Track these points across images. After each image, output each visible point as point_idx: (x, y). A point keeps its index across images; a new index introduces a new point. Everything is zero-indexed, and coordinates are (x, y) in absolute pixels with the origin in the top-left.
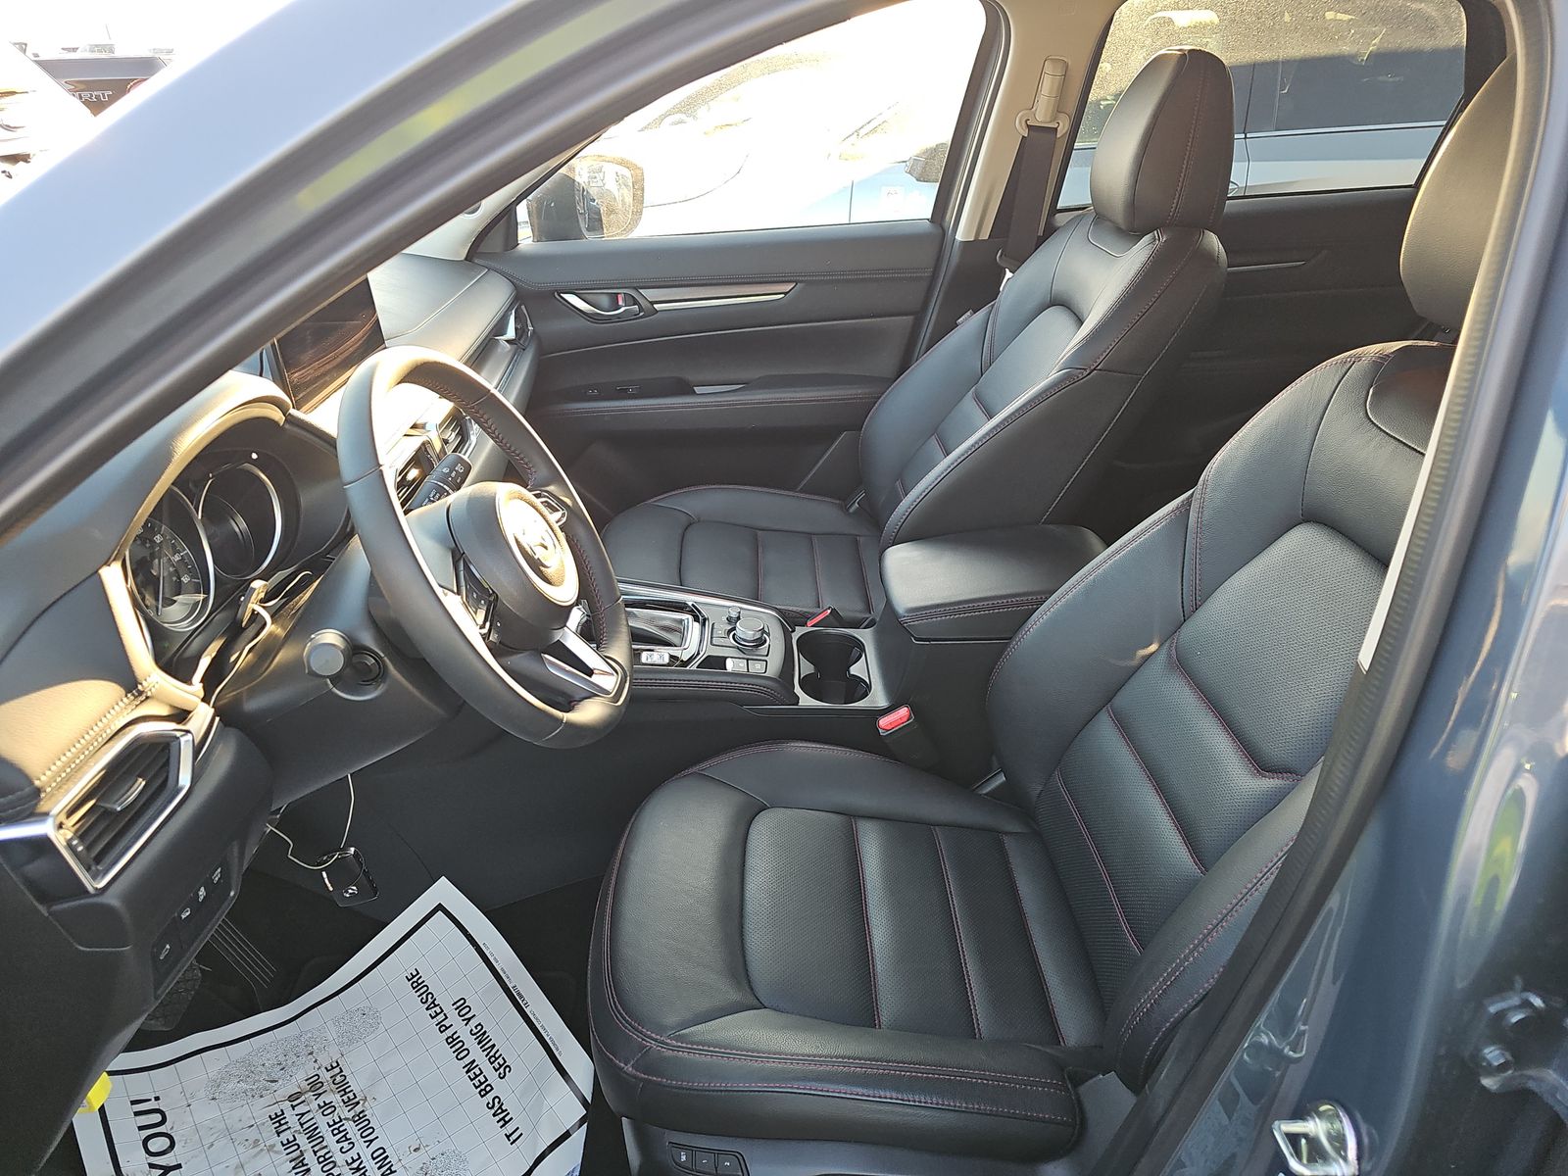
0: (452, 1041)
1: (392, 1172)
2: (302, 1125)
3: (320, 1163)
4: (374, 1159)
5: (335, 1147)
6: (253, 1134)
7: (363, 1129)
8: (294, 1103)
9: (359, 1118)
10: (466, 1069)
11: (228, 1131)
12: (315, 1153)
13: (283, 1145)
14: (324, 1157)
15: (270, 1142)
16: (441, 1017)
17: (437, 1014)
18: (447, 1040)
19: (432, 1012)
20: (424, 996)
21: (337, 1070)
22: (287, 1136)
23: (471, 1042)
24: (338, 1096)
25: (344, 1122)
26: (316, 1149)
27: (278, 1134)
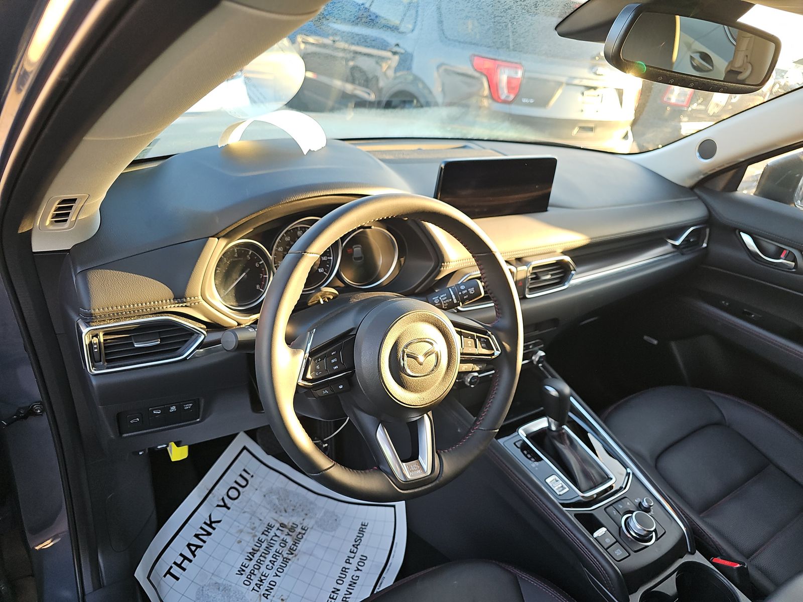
0: (344, 570)
1: (267, 598)
2: (272, 539)
3: (257, 562)
4: (270, 584)
5: (267, 562)
6: (257, 523)
7: (282, 567)
8: (280, 528)
9: (286, 561)
10: (334, 590)
11: (253, 514)
12: (261, 556)
13: (258, 540)
14: (261, 561)
15: (257, 533)
16: (352, 555)
17: (353, 552)
18: (343, 568)
19: (353, 548)
20: (358, 538)
21: (304, 532)
22: (263, 537)
23: (348, 580)
24: (292, 543)
25: (281, 556)
26: (263, 554)
27: (263, 533)
